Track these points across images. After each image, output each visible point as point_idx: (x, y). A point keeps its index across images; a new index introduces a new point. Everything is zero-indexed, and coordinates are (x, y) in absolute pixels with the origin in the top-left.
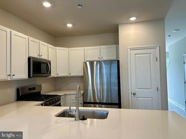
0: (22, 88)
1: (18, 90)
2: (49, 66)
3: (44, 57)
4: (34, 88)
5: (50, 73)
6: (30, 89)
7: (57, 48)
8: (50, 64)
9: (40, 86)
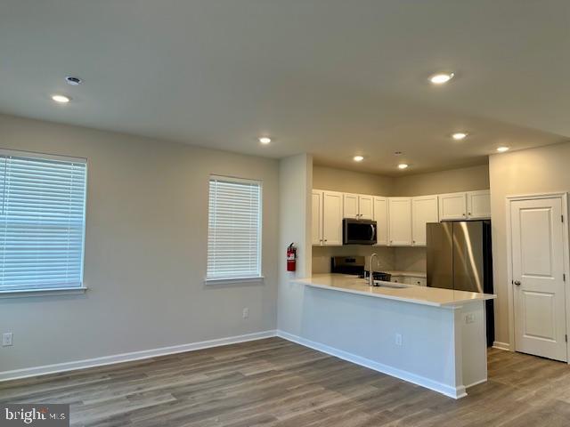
0: (338, 258)
1: (332, 259)
2: (373, 229)
3: (366, 216)
4: (354, 261)
5: (375, 238)
6: (347, 260)
7: (391, 198)
8: (375, 226)
9: (363, 258)
